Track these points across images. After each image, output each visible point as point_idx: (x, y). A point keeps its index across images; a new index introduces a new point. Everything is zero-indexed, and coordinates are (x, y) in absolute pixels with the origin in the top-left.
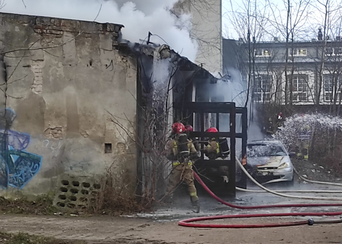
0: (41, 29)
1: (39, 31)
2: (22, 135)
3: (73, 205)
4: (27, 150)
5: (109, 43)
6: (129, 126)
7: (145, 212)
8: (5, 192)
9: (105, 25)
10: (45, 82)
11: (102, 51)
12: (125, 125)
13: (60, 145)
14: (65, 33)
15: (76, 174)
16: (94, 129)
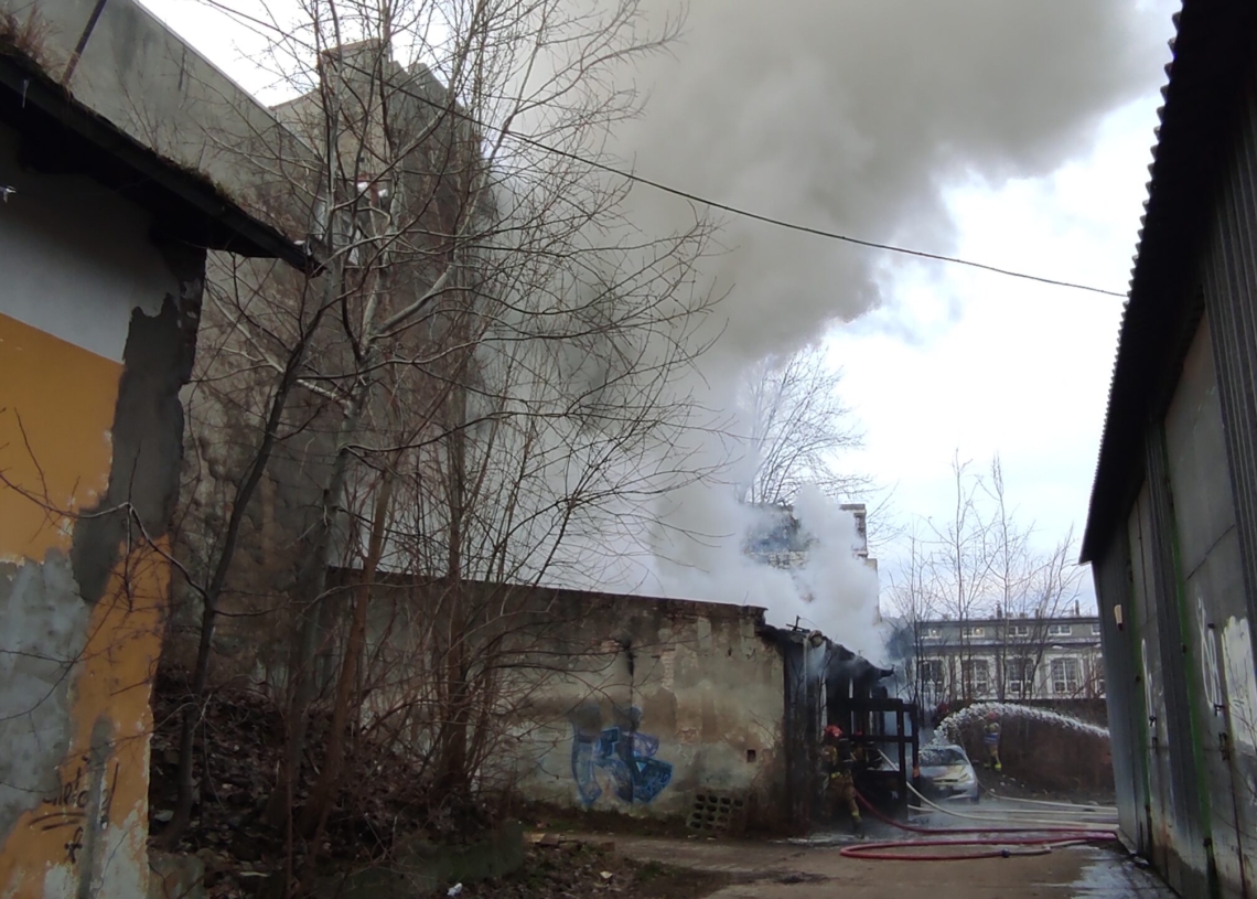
0: (673, 614)
1: (670, 615)
2: (650, 739)
3: (710, 826)
4: (656, 757)
5: (751, 629)
6: (776, 729)
7: (797, 837)
8: (629, 807)
9: (746, 608)
10: (677, 675)
11: (743, 638)
12: (771, 729)
13: (694, 752)
14: (700, 618)
15: (713, 787)
16: (734, 732)
